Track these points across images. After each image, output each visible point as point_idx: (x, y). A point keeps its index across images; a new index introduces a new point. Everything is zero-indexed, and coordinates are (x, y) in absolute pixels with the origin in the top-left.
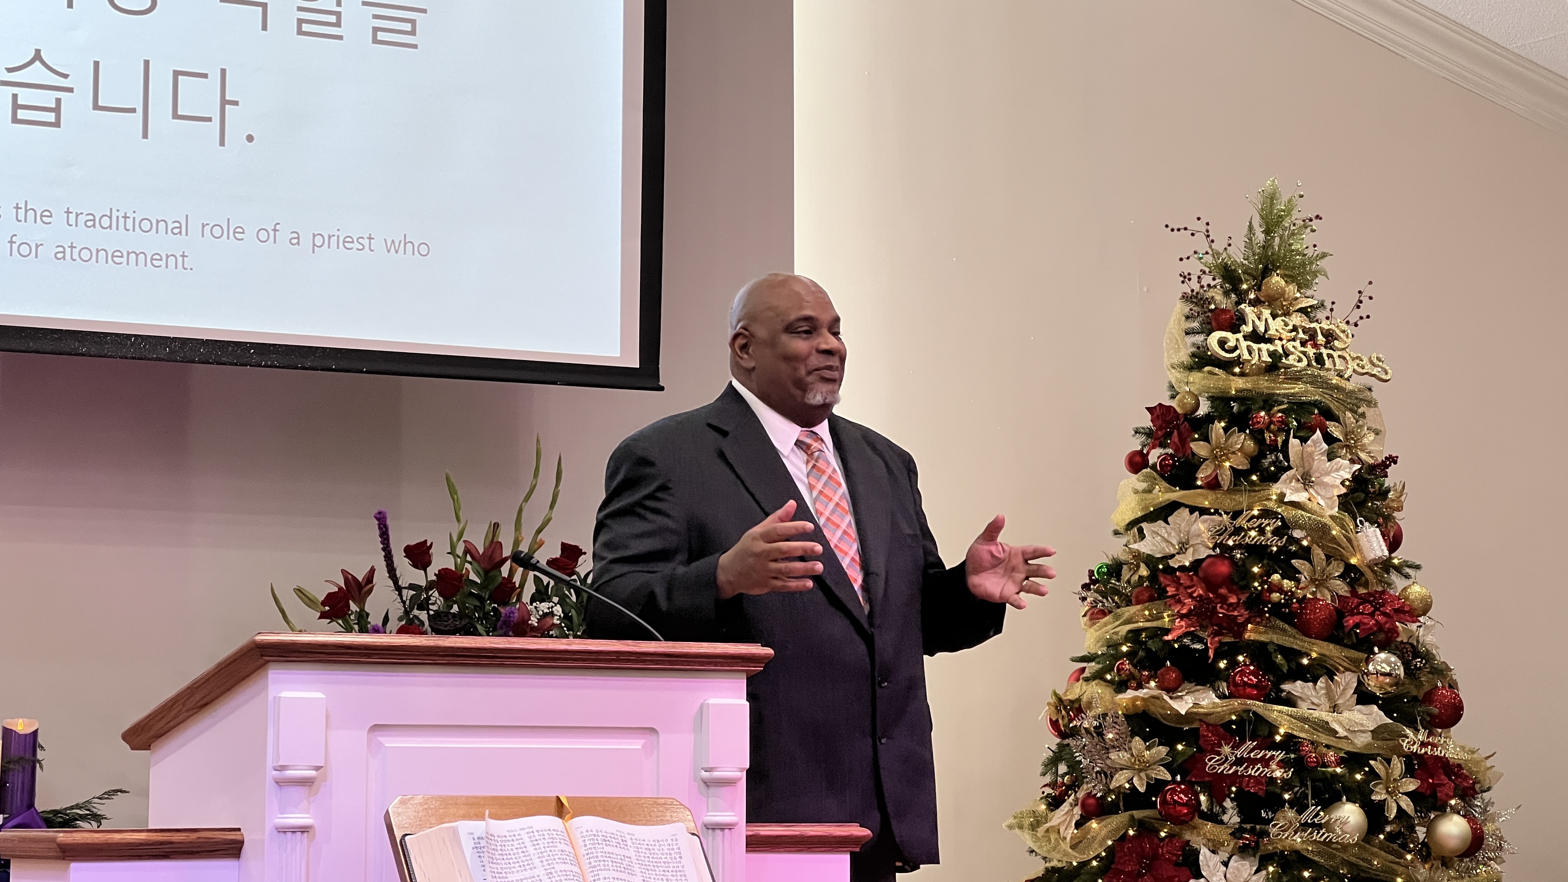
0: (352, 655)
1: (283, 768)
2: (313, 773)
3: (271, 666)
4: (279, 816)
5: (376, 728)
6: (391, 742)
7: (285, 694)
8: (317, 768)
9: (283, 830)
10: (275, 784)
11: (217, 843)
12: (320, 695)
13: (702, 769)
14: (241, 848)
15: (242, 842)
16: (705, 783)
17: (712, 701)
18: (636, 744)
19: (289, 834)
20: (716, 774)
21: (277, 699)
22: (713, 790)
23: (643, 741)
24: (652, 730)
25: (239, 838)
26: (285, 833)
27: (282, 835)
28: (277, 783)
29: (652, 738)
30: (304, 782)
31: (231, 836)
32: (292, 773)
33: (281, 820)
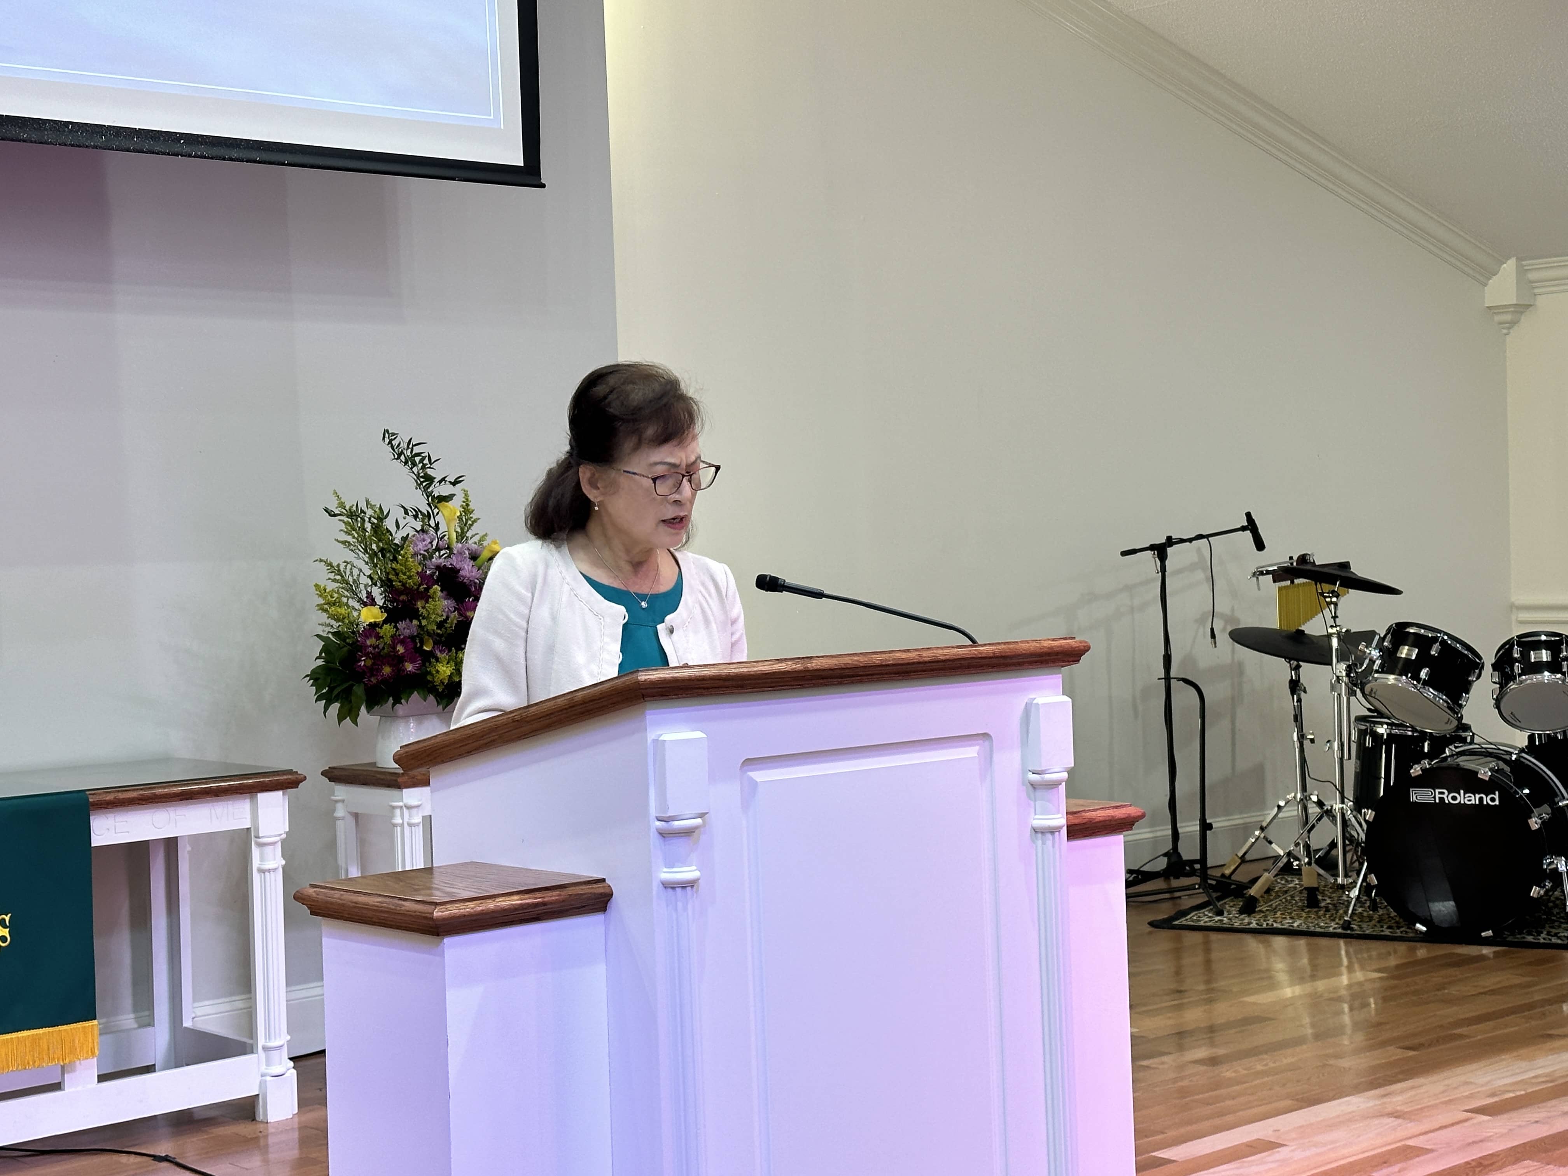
1: (668, 819)
2: (698, 821)
3: (648, 707)
4: (665, 870)
5: (747, 763)
6: (760, 776)
8: (699, 815)
9: (670, 886)
10: (658, 836)
11: (587, 897)
12: (699, 735)
13: (1030, 771)
14: (609, 902)
15: (611, 895)
16: (1032, 785)
18: (971, 752)
19: (679, 890)
20: (1047, 777)
21: (657, 742)
22: (1039, 793)
23: (977, 748)
24: (986, 736)
25: (607, 891)
26: (673, 888)
27: (670, 890)
28: (660, 834)
29: (987, 743)
30: (688, 833)
31: (598, 889)
32: (677, 824)
33: (668, 875)
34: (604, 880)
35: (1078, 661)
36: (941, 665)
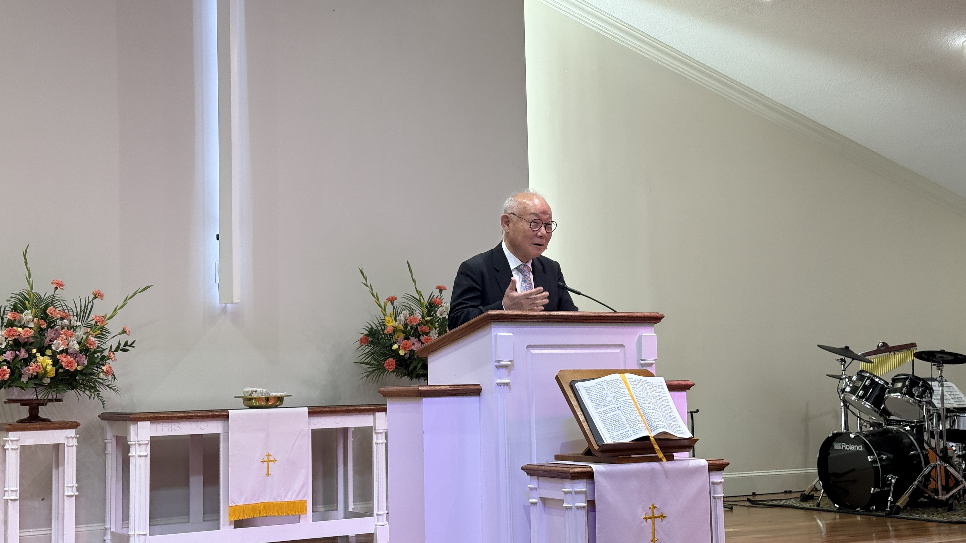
0: (521, 319)
1: (499, 361)
2: (510, 363)
3: (493, 323)
4: (498, 379)
5: (529, 346)
6: (534, 351)
7: (498, 334)
8: (511, 361)
9: (500, 385)
10: (495, 367)
11: (473, 390)
12: (510, 334)
13: (640, 360)
14: (481, 392)
15: (481, 390)
16: (641, 365)
17: (643, 334)
18: (617, 351)
19: (503, 386)
20: (647, 362)
21: (496, 335)
22: (644, 368)
23: (619, 350)
24: (622, 346)
25: (480, 388)
26: (501, 385)
27: (499, 386)
28: (496, 367)
29: (623, 349)
30: (506, 367)
31: (477, 387)
32: (502, 363)
33: (499, 381)
34: (479, 385)
35: (660, 321)
36: (603, 318)
